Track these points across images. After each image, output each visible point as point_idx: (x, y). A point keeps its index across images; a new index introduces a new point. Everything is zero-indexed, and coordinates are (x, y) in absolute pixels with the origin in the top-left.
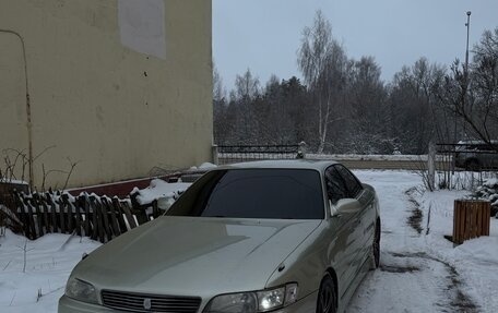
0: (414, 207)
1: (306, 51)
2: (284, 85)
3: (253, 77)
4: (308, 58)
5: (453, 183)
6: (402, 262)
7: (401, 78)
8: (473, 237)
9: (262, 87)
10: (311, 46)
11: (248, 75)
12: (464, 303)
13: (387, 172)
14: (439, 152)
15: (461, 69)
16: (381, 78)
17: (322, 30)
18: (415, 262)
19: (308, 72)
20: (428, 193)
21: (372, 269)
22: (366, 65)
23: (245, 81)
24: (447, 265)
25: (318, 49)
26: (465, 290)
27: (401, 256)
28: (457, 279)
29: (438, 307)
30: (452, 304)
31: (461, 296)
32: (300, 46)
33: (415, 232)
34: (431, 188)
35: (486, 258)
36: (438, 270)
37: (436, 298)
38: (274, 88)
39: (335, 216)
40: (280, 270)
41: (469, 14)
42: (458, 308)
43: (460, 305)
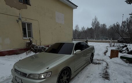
0: (107, 50)
1: (93, 23)
2: (90, 29)
3: (84, 28)
4: (93, 24)
5: (115, 45)
6: (98, 62)
7: (110, 27)
8: (114, 57)
9: (86, 29)
10: (94, 22)
11: (84, 27)
12: (106, 74)
13: (105, 43)
14: (113, 40)
15: (118, 24)
16: (107, 27)
17: (96, 19)
18: (100, 62)
19: (93, 26)
20: (110, 47)
21: (90, 63)
22: (104, 25)
23: (83, 28)
24: (107, 63)
25: (95, 22)
26: (108, 70)
27: (98, 60)
28: (108, 67)
29: (99, 74)
30: (103, 74)
31: (106, 72)
32: (92, 22)
33: (104, 55)
34: (111, 46)
35: (116, 62)
36: (104, 64)
37: (100, 72)
38: (88, 29)
39: (75, 54)
40: (47, 69)
41: (123, 15)
42: (104, 75)
43: (105, 74)
